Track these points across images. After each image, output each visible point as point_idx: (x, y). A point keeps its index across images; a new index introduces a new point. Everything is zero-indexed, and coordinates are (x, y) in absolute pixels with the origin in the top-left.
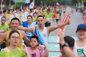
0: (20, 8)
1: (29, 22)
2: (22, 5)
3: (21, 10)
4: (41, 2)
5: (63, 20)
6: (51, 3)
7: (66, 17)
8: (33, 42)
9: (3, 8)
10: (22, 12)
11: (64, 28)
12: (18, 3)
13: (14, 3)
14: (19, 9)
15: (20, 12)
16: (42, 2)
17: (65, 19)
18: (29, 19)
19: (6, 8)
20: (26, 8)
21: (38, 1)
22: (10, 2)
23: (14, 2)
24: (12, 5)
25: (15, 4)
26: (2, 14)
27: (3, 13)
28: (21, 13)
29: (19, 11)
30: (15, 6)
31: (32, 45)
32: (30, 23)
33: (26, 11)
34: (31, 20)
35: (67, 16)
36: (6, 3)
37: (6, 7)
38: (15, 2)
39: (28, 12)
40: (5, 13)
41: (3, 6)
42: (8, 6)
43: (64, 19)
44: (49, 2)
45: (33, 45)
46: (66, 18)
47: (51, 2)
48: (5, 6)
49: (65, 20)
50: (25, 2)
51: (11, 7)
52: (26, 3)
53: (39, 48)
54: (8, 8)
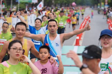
0: (25, 9)
1: (38, 26)
2: (27, 5)
3: (26, 12)
4: (52, 2)
5: (81, 25)
6: (66, 3)
8: (43, 54)
9: (3, 9)
10: (27, 14)
11: (82, 36)
12: (22, 3)
13: (17, 3)
14: (23, 11)
15: (25, 14)
17: (84, 24)
18: (37, 23)
19: (7, 10)
20: (33, 9)
21: (48, 0)
22: (12, 2)
23: (17, 1)
24: (14, 6)
25: (19, 4)
26: (1, 18)
27: (3, 16)
28: (26, 16)
29: (23, 13)
30: (19, 6)
32: (39, 28)
34: (40, 23)
35: (86, 20)
36: (7, 3)
37: (6, 8)
39: (35, 15)
40: (6, 16)
41: (2, 6)
42: (9, 7)
43: (83, 23)
44: (63, 2)
45: (43, 58)
46: (85, 22)
47: (65, 1)
48: (5, 7)
49: (83, 25)
50: (31, 1)
51: (13, 8)
52: (33, 3)
53: (51, 61)
54: (10, 9)
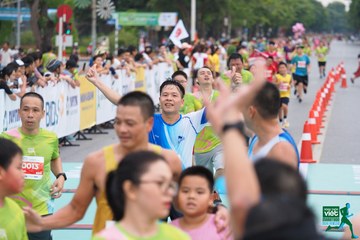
2: (143, 35)
4: (222, 22)
5: (318, 96)
6: (266, 27)
7: (327, 82)
9: (67, 48)
10: (145, 65)
12: (128, 28)
13: (113, 28)
15: (137, 64)
16: (226, 21)
17: (326, 91)
18: (170, 97)
19: (79, 51)
21: (209, 19)
22: (94, 23)
23: (110, 23)
24: (102, 37)
25: (117, 33)
26: (61, 76)
27: (67, 72)
30: (117, 39)
31: (189, 204)
33: (160, 62)
34: (178, 99)
35: (332, 80)
36: (79, 29)
37: (76, 44)
38: (117, 24)
40: (75, 70)
41: (64, 40)
42: (85, 40)
43: (322, 90)
44: (259, 21)
45: (192, 206)
46: (329, 86)
47: (264, 20)
48: (74, 42)
49: (323, 95)
50: (157, 22)
51: (98, 44)
52: (163, 27)
54: (89, 49)
